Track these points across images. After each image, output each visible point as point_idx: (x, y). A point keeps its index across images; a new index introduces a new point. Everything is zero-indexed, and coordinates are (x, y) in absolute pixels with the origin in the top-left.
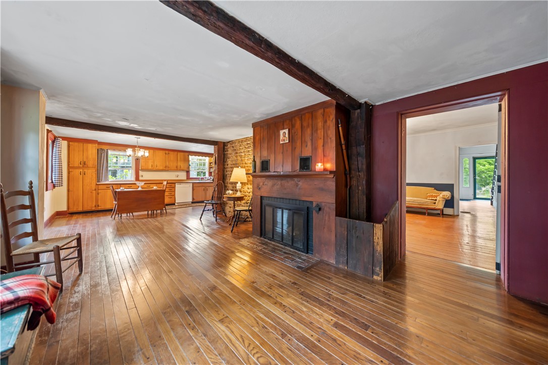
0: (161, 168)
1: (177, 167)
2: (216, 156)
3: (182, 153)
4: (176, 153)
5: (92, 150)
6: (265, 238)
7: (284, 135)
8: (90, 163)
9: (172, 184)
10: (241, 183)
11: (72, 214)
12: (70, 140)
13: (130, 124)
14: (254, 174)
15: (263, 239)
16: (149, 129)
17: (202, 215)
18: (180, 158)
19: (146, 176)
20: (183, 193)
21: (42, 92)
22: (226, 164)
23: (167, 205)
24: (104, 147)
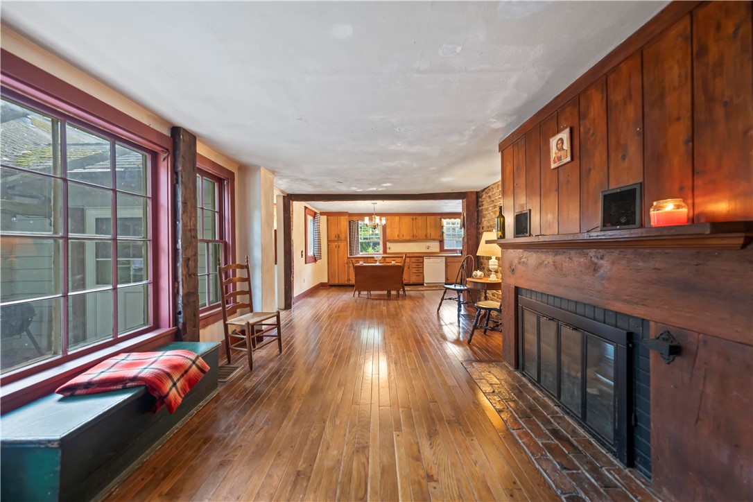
0: (408, 238)
1: (426, 236)
2: (465, 215)
3: (433, 217)
4: (425, 217)
5: (344, 222)
6: (524, 376)
7: (559, 146)
8: (343, 236)
9: (419, 259)
10: (496, 258)
11: (332, 286)
12: (328, 214)
13: (349, 187)
14: (502, 241)
15: (519, 375)
16: (370, 189)
17: (440, 305)
18: (430, 224)
19: (394, 248)
20: (434, 271)
21: (262, 168)
22: (481, 226)
23: (406, 285)
24: (354, 218)
